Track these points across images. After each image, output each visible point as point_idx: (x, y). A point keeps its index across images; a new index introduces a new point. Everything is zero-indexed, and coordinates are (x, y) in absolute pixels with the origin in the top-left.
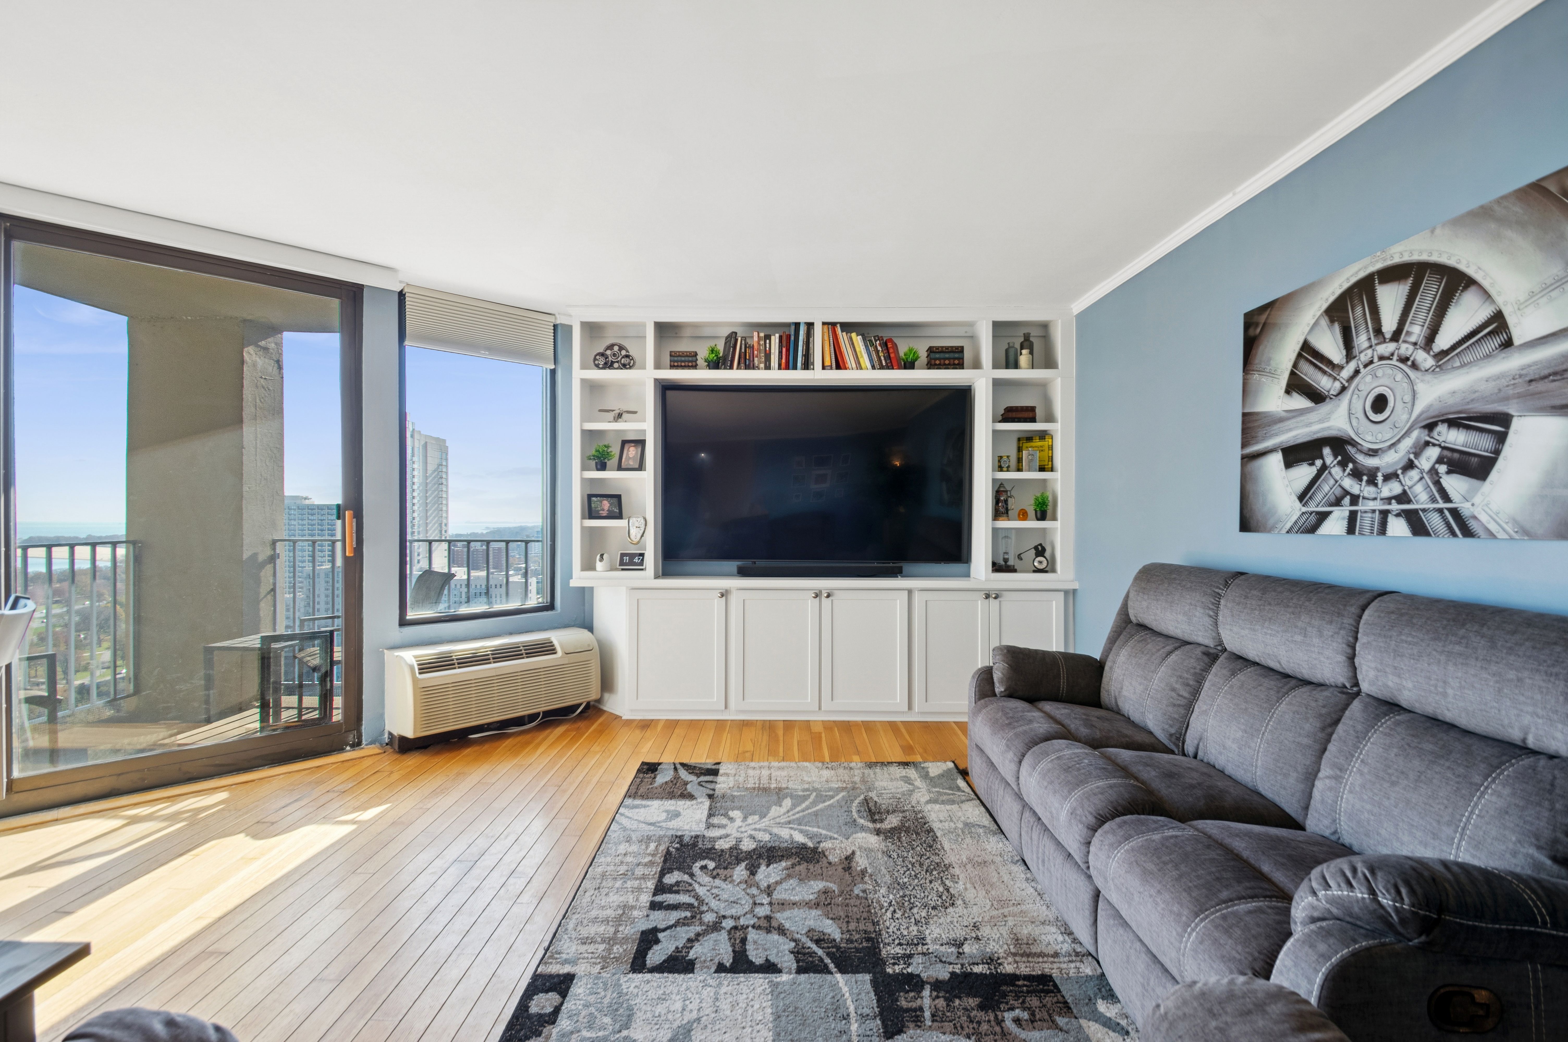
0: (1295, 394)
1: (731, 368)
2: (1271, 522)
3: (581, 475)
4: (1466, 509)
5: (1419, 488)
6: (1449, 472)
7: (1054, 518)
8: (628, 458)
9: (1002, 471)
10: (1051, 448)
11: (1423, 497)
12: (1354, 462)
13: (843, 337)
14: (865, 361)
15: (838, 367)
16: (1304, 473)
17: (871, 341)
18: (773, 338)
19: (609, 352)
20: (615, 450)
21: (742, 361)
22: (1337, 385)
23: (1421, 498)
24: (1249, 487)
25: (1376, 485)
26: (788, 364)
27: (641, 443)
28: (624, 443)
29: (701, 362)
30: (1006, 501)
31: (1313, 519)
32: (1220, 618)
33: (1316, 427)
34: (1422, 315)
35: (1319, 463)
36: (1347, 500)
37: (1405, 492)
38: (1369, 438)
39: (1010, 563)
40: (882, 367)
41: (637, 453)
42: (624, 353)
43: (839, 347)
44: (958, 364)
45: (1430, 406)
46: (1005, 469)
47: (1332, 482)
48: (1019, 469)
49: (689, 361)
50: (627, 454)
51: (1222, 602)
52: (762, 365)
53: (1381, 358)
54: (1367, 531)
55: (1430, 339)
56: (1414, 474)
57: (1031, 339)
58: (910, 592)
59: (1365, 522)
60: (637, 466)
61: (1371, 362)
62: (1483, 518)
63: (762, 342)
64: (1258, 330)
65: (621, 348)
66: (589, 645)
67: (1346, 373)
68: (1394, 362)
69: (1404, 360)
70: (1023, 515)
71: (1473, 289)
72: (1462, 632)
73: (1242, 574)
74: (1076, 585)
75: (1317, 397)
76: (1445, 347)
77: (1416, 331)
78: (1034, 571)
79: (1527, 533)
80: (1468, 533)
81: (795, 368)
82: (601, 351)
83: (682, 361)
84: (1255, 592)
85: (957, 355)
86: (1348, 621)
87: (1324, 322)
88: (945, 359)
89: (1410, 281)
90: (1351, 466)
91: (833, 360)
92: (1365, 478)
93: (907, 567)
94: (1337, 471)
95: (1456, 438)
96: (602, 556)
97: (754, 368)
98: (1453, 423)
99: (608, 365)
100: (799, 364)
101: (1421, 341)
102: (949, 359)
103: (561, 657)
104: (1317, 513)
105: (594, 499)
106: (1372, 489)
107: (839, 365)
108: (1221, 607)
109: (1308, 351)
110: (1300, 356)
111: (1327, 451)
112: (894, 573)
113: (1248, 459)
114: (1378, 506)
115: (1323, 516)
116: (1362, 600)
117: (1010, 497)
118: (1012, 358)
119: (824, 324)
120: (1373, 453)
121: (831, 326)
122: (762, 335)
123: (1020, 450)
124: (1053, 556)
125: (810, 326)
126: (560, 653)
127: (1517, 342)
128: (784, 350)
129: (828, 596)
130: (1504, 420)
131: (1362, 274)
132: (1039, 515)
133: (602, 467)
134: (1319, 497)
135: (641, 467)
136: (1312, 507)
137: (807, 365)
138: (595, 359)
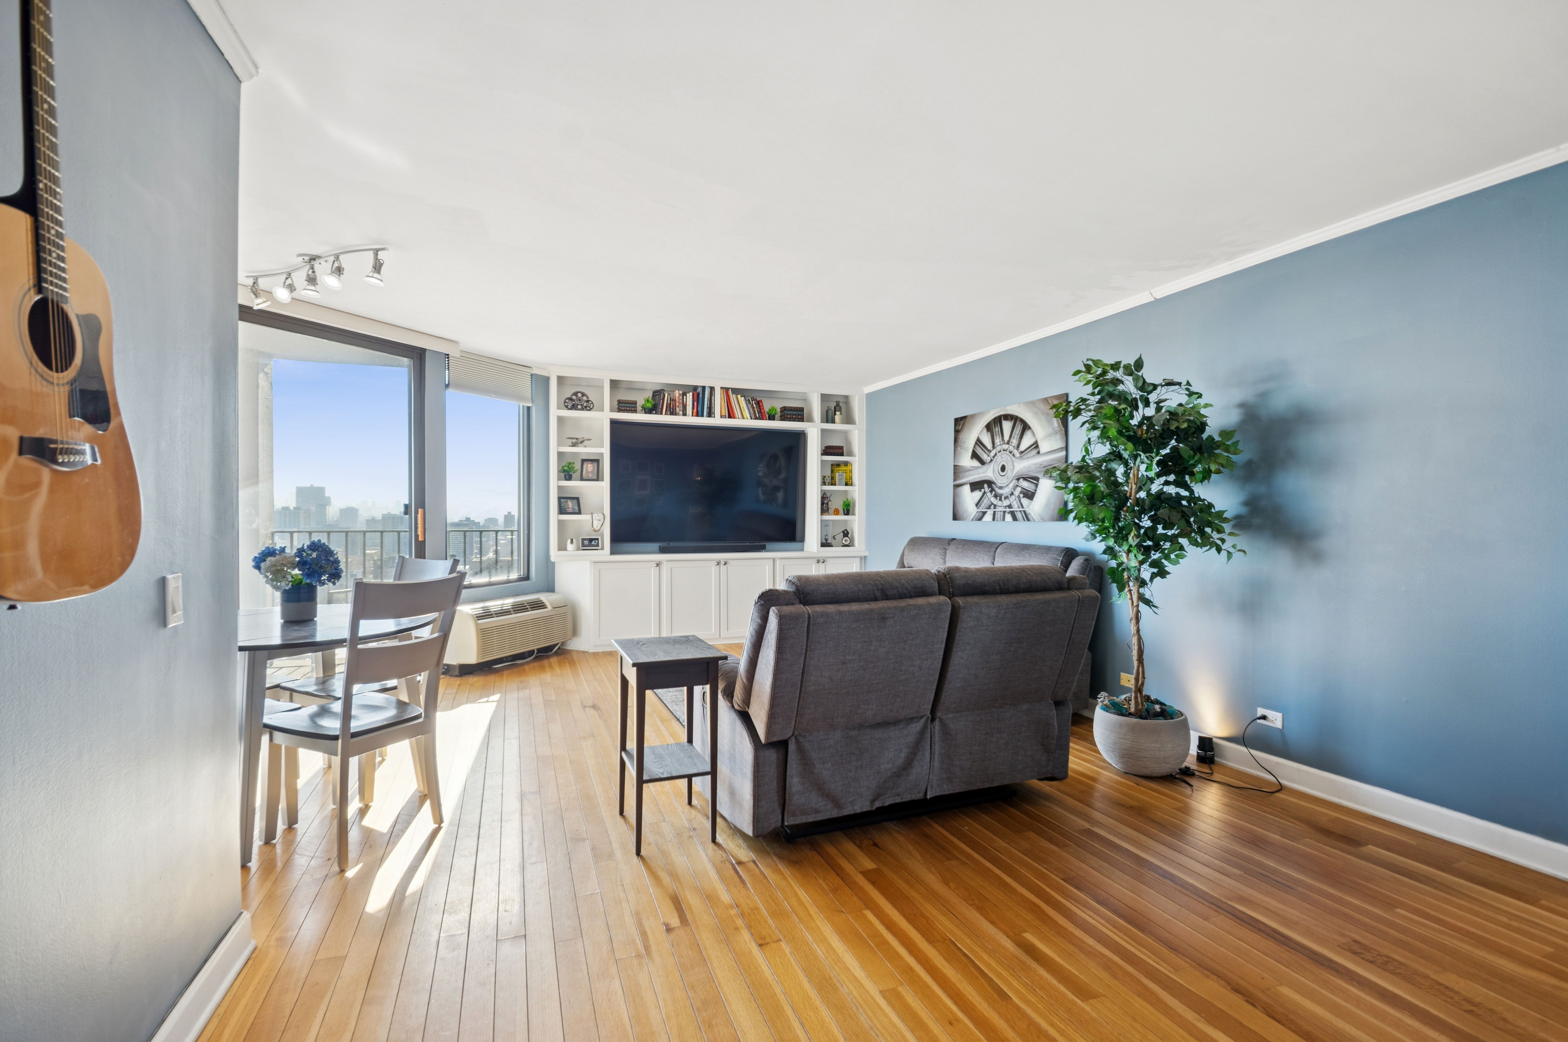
0: (974, 459)
1: (661, 413)
2: (965, 516)
3: (558, 483)
4: (1028, 511)
5: (1015, 503)
6: (1023, 497)
7: (854, 514)
8: (588, 472)
9: (825, 485)
10: (851, 471)
11: (1016, 506)
12: (995, 491)
13: (733, 397)
14: (746, 413)
15: (730, 417)
16: (978, 494)
17: (749, 400)
18: (688, 394)
19: (574, 397)
20: (578, 466)
21: (668, 409)
22: (989, 459)
23: (1016, 507)
24: (957, 500)
25: (1002, 501)
26: (698, 414)
27: (597, 461)
28: (583, 461)
29: (639, 408)
30: (827, 503)
31: (981, 514)
32: (947, 559)
33: (982, 475)
34: (1016, 436)
35: (983, 490)
36: (992, 506)
37: (1011, 504)
38: (1000, 482)
39: (829, 541)
40: (756, 418)
41: (594, 468)
42: (585, 398)
43: (730, 404)
44: (801, 418)
45: (1018, 472)
46: (827, 484)
47: (987, 499)
48: (833, 484)
49: (632, 407)
50: (587, 469)
51: (948, 551)
52: (681, 413)
53: (1004, 450)
54: (999, 519)
55: (1018, 446)
56: (1013, 497)
57: (840, 405)
58: (774, 560)
59: (999, 515)
60: (595, 478)
61: (1000, 451)
62: (1032, 514)
63: (681, 397)
64: (960, 428)
65: (583, 395)
66: (565, 602)
67: (992, 454)
68: (1008, 452)
69: (1011, 452)
70: (836, 512)
71: (1030, 430)
72: (1023, 553)
73: (955, 539)
74: (866, 554)
75: (982, 462)
76: (1023, 450)
77: (1014, 442)
78: (843, 546)
79: (1043, 520)
80: (1028, 520)
81: (702, 416)
82: (570, 396)
83: (627, 407)
84: (960, 546)
85: (800, 413)
86: (992, 554)
87: (985, 430)
88: (793, 415)
89: (1013, 421)
90: (994, 492)
91: (727, 412)
92: (998, 498)
93: (769, 545)
94: (989, 494)
95: (1025, 484)
96: (572, 540)
97: (676, 415)
98: (1025, 479)
99: (574, 407)
100: (705, 413)
101: (1016, 446)
102: (795, 415)
103: (551, 610)
104: (983, 512)
105: (562, 500)
106: (1000, 502)
107: (731, 415)
108: (947, 554)
109: (979, 442)
110: (976, 443)
111: (986, 486)
112: (761, 548)
113: (957, 486)
114: (1002, 509)
115: (984, 513)
116: (997, 546)
117: (830, 501)
118: (830, 416)
119: (721, 388)
120: (1001, 488)
121: (726, 390)
122: (681, 392)
123: (832, 471)
124: (853, 537)
125: (712, 389)
126: (549, 607)
127: (1041, 452)
128: (695, 403)
129: (725, 564)
130: (1037, 479)
131: (998, 415)
132: (845, 512)
133: (569, 478)
134: (983, 505)
135: (598, 478)
136: (981, 510)
137: (710, 414)
138: (565, 402)
